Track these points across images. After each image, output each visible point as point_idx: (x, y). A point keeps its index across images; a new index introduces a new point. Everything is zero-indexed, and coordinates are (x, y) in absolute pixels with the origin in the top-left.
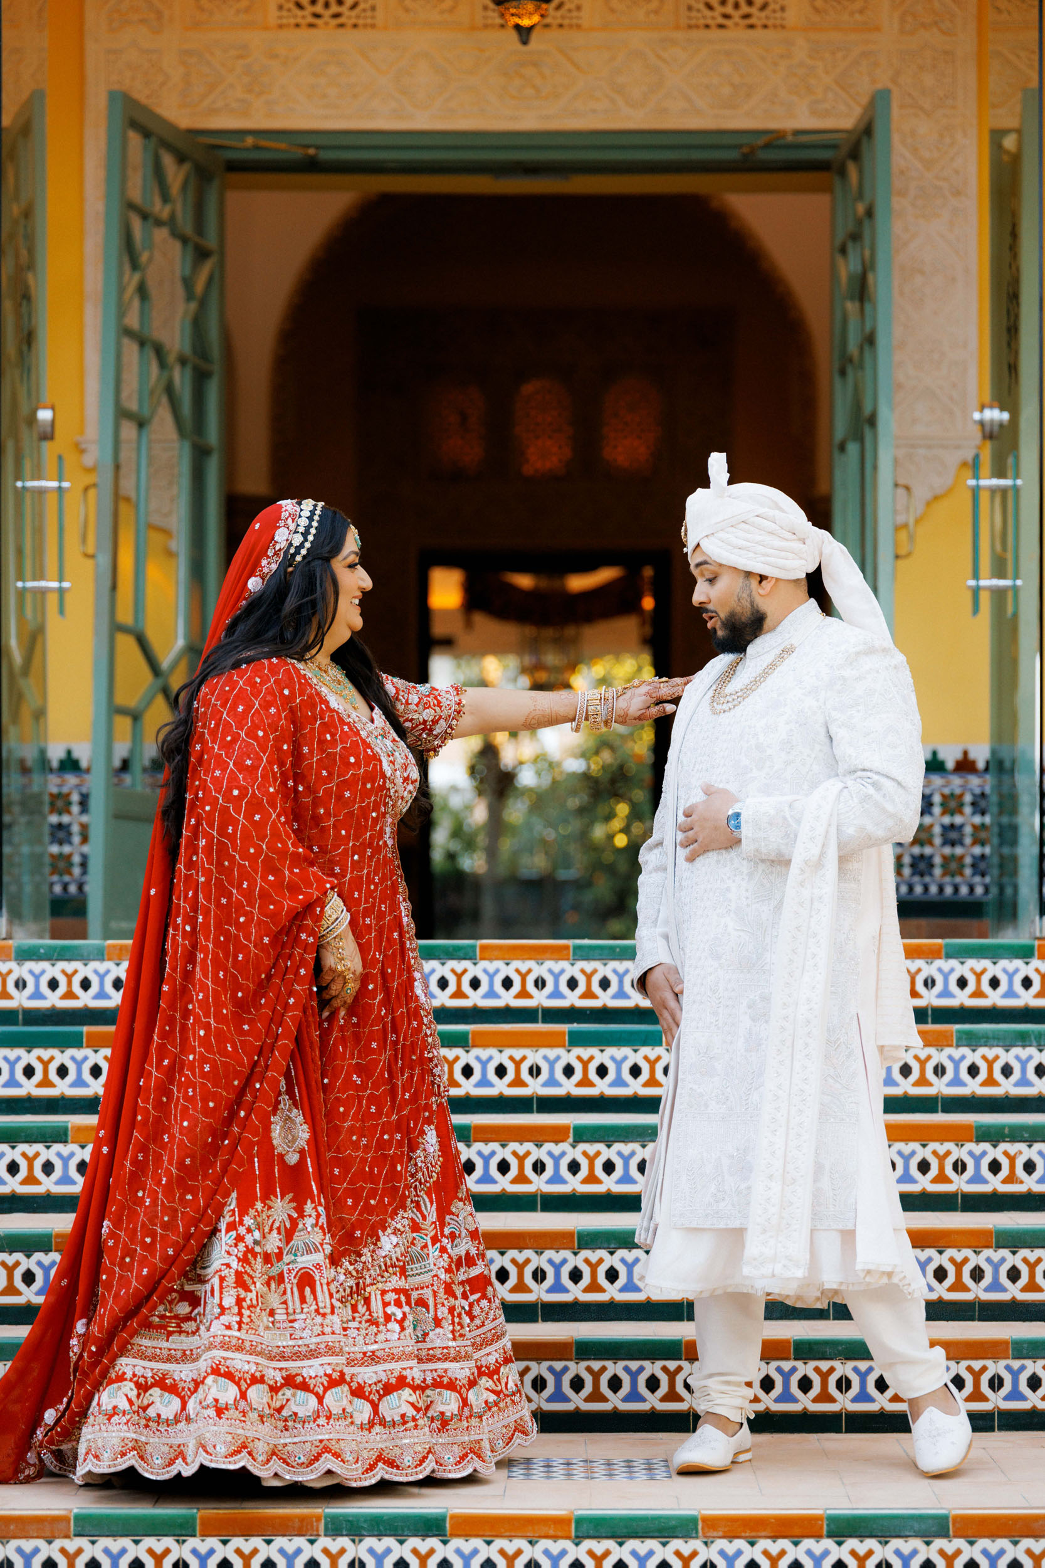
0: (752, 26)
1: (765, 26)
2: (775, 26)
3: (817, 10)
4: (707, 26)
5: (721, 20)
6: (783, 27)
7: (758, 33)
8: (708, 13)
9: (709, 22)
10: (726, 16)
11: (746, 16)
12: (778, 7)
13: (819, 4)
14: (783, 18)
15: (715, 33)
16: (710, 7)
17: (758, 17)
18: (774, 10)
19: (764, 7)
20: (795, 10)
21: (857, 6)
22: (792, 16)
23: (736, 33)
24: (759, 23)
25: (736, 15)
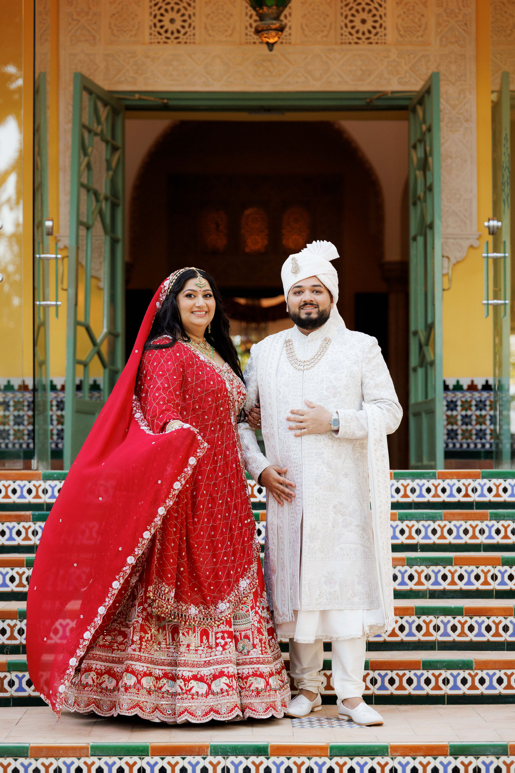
0: (371, 43)
1: (377, 43)
2: (382, 43)
3: (401, 36)
4: (350, 43)
5: (356, 40)
6: (385, 43)
7: (374, 46)
8: (350, 37)
9: (351, 41)
10: (359, 38)
11: (368, 38)
12: (383, 34)
13: (402, 32)
14: (385, 39)
15: (354, 46)
16: (351, 34)
17: (374, 39)
18: (381, 36)
19: (376, 34)
20: (391, 35)
21: (420, 34)
22: (390, 38)
23: (363, 46)
24: (374, 42)
25: (363, 38)
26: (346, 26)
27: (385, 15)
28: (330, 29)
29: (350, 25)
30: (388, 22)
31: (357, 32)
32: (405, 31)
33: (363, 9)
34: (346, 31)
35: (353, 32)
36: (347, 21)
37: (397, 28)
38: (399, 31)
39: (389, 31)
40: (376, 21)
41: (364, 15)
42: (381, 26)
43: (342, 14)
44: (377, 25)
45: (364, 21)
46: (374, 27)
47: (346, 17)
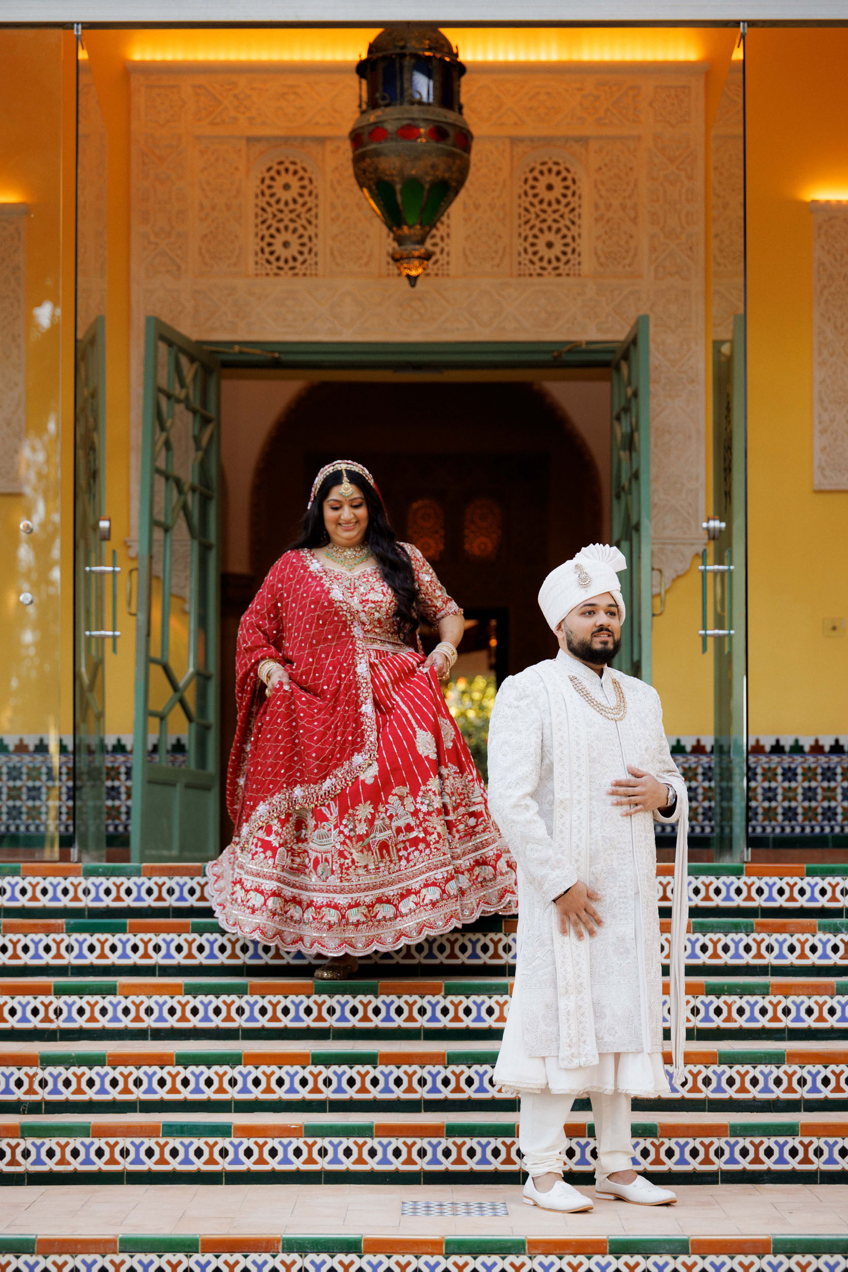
0: (559, 275)
1: (568, 275)
2: (574, 275)
3: (601, 265)
4: (531, 275)
5: (539, 271)
6: (579, 275)
7: (563, 279)
8: (532, 267)
9: (532, 272)
10: (543, 268)
11: (556, 268)
12: (576, 262)
13: (603, 260)
14: (579, 270)
15: (536, 280)
16: (532, 262)
17: (563, 269)
18: (574, 265)
19: (567, 262)
20: (588, 264)
21: (627, 261)
22: (585, 268)
23: (549, 279)
24: (564, 273)
25: (550, 268)
26: (526, 251)
27: (579, 235)
28: (504, 255)
29: (530, 250)
30: (585, 245)
31: (541, 259)
32: (607, 258)
33: (550, 228)
34: (525, 258)
35: (535, 259)
36: (527, 245)
37: (596, 254)
38: (598, 258)
39: (584, 258)
40: (566, 245)
41: (551, 237)
42: (574, 251)
43: (520, 235)
44: (569, 250)
45: (550, 245)
46: (564, 253)
47: (526, 238)
